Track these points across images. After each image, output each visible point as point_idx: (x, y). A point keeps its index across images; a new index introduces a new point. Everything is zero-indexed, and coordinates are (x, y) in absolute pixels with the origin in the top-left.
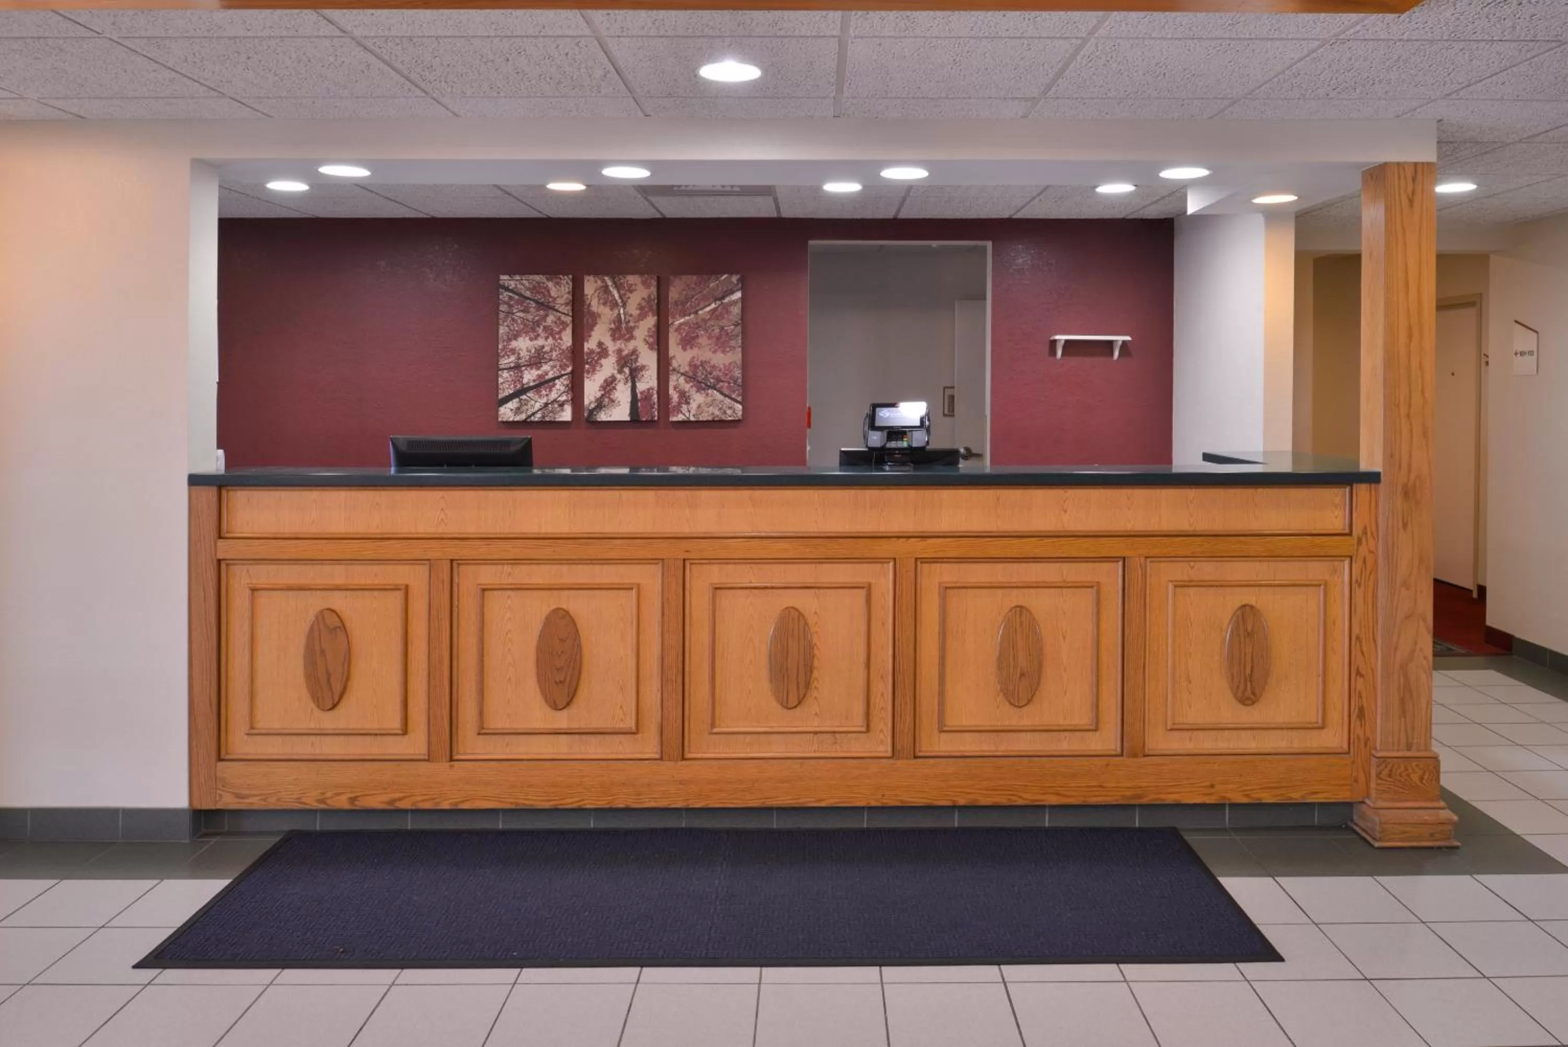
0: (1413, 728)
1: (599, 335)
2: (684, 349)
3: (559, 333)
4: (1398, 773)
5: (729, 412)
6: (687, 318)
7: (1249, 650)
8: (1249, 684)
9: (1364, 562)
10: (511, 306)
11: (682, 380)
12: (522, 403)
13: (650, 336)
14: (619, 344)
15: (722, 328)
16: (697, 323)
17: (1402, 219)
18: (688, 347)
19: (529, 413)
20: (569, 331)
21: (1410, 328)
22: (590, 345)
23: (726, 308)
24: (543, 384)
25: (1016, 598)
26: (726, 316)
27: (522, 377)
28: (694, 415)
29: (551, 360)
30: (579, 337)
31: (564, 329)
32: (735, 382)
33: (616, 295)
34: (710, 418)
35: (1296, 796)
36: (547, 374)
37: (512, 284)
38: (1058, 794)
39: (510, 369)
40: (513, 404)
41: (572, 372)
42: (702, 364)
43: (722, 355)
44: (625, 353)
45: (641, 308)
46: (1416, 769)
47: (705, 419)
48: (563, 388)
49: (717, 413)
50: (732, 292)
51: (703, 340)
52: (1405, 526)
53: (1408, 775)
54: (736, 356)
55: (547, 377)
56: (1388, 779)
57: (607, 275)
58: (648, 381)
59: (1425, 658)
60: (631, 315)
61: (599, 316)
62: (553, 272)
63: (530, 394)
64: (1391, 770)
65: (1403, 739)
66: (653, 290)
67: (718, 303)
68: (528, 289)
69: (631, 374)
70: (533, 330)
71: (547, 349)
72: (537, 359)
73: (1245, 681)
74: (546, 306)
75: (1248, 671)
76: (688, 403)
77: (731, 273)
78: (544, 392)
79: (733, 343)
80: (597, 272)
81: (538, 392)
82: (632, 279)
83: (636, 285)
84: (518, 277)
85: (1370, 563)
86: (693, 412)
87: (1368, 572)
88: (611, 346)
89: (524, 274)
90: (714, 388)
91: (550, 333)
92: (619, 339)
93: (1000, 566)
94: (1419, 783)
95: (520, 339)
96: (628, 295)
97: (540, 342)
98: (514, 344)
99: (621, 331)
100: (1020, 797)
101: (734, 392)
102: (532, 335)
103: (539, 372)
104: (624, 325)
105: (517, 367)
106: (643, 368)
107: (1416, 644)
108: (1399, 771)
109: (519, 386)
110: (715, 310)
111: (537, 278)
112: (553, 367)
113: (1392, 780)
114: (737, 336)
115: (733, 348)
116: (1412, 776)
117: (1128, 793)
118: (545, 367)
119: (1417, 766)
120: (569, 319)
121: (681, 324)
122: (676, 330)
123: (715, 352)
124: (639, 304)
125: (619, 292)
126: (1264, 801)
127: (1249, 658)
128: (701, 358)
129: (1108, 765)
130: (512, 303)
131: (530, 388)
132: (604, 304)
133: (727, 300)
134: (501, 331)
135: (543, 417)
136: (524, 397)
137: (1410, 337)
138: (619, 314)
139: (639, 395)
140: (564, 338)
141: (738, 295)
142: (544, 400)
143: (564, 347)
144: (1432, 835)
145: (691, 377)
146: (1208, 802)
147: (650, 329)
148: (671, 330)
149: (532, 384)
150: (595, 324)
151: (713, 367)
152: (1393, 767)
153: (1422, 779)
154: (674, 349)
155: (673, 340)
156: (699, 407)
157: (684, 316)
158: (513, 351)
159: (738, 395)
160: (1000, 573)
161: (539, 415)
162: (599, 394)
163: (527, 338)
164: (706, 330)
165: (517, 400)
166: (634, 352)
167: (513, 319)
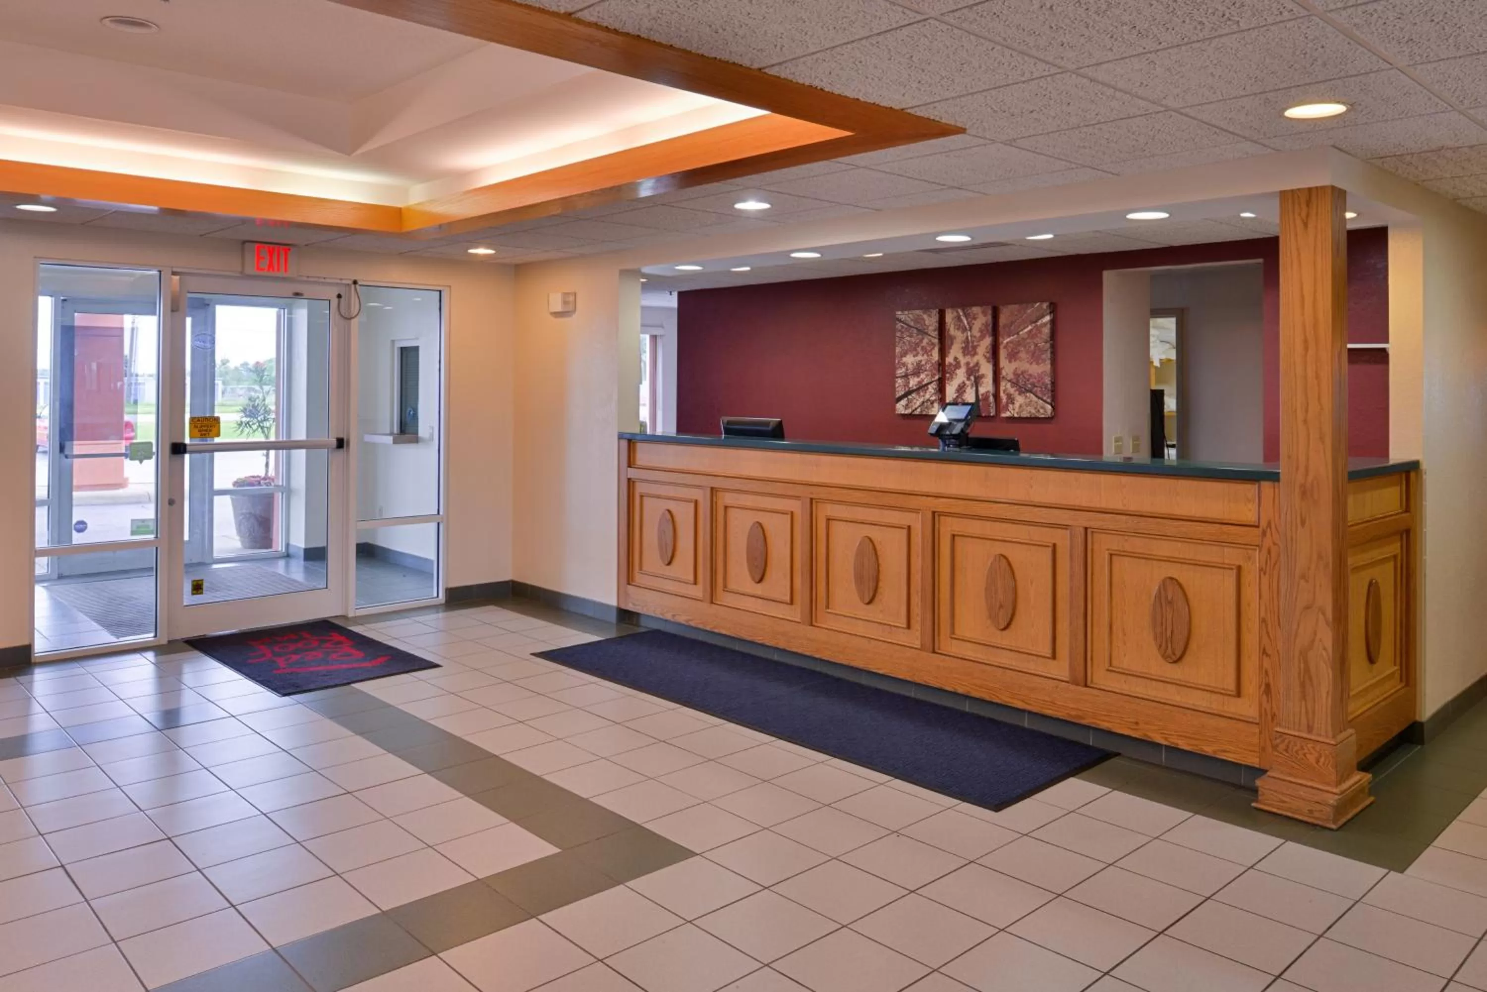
0: (1314, 712)
1: (955, 353)
2: (1010, 362)
3: (930, 351)
4: (1294, 750)
5: (1042, 411)
6: (1012, 338)
7: (1169, 617)
8: (1169, 645)
9: (1269, 552)
10: (902, 333)
11: (1009, 385)
12: (909, 401)
13: (988, 352)
14: (968, 358)
15: (1036, 345)
16: (1019, 341)
17: (1297, 241)
18: (1013, 360)
19: (913, 408)
20: (936, 349)
21: (1306, 341)
22: (949, 360)
23: (1039, 329)
24: (922, 387)
25: (1000, 549)
26: (1039, 335)
27: (909, 383)
28: (1017, 413)
29: (926, 371)
30: (943, 353)
31: (933, 348)
32: (1046, 388)
33: (965, 322)
34: (1028, 415)
35: (1209, 749)
36: (923, 380)
37: (903, 318)
38: (1023, 701)
39: (902, 377)
40: (903, 402)
41: (939, 379)
42: (1023, 373)
43: (1036, 366)
44: (971, 365)
45: (981, 331)
46: (1312, 750)
47: (1025, 416)
48: (933, 391)
49: (1033, 411)
50: (1043, 316)
51: (1023, 355)
52: (1303, 523)
53: (1305, 755)
54: (1047, 367)
55: (924, 383)
56: (1284, 753)
57: (959, 307)
58: (987, 386)
59: (1325, 649)
60: (975, 337)
61: (955, 338)
62: (926, 309)
63: (914, 395)
64: (1288, 747)
65: (1304, 721)
66: (990, 317)
67: (1033, 325)
68: (912, 320)
69: (975, 381)
70: (915, 349)
71: (923, 363)
72: (917, 371)
73: (1167, 642)
74: (922, 332)
75: (1169, 634)
76: (1013, 403)
77: (1042, 301)
78: (922, 394)
79: (1044, 356)
80: (953, 306)
81: (918, 394)
82: (976, 310)
83: (978, 314)
84: (906, 313)
85: (1273, 554)
86: (1017, 410)
87: (1272, 564)
88: (963, 360)
89: (910, 310)
90: (1031, 392)
91: (926, 351)
92: (967, 355)
93: (988, 524)
94: (1316, 765)
95: (908, 356)
96: (973, 321)
97: (919, 358)
98: (904, 359)
99: (969, 349)
100: (998, 697)
101: (1045, 395)
102: (915, 353)
103: (919, 379)
104: (970, 344)
105: (906, 376)
106: (983, 376)
107: (1315, 634)
108: (1295, 749)
109: (907, 389)
110: (1030, 331)
111: (918, 312)
112: (927, 375)
113: (1287, 755)
114: (1047, 350)
115: (1044, 361)
116: (1308, 756)
117: (1073, 713)
118: (922, 376)
119: (1313, 748)
120: (936, 341)
121: (1007, 343)
122: (1005, 347)
123: (1031, 363)
124: (980, 328)
125: (967, 320)
126: (1179, 747)
127: (1169, 622)
128: (1022, 369)
129: (1057, 687)
130: (903, 330)
131: (913, 391)
132: (958, 329)
133: (1039, 323)
134: (897, 351)
135: (921, 412)
136: (910, 397)
137: (1306, 349)
138: (967, 337)
139: (980, 397)
140: (933, 354)
141: (1047, 318)
142: (921, 400)
143: (933, 362)
144: (1311, 811)
145: (1015, 384)
146: (1134, 736)
147: (987, 347)
148: (1001, 347)
149: (915, 388)
150: (952, 344)
151: (1031, 375)
152: (1289, 742)
153: (1318, 762)
154: (1003, 362)
155: (1003, 354)
156: (1021, 406)
157: (1009, 336)
158: (904, 364)
159: (1048, 398)
160: (988, 529)
161: (919, 410)
162: (955, 396)
163: (912, 355)
164: (1025, 347)
165: (906, 399)
166: (977, 364)
167: (904, 342)
